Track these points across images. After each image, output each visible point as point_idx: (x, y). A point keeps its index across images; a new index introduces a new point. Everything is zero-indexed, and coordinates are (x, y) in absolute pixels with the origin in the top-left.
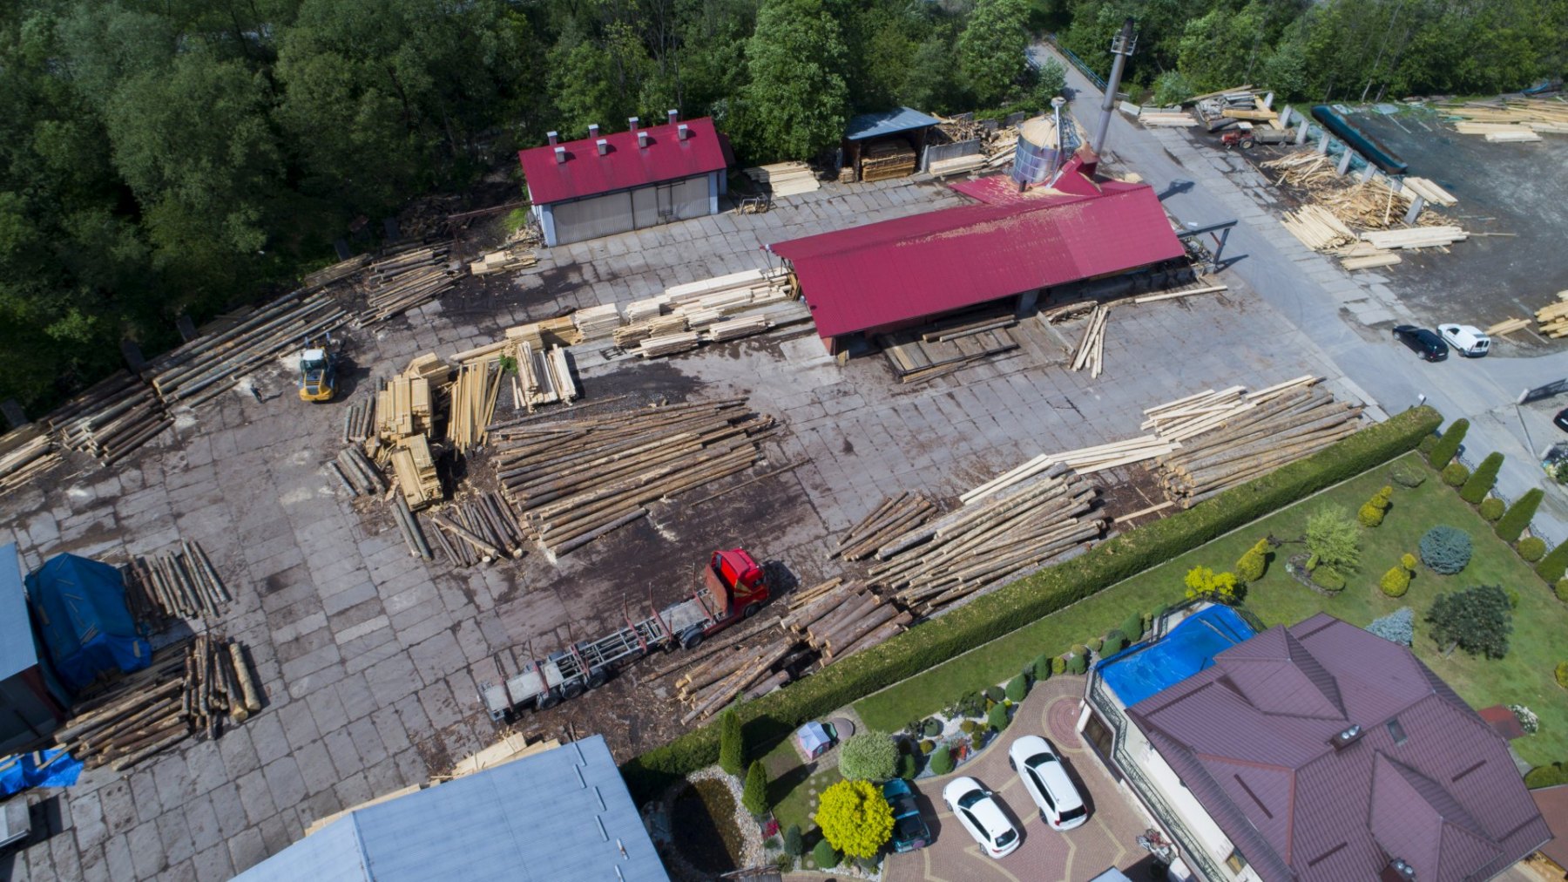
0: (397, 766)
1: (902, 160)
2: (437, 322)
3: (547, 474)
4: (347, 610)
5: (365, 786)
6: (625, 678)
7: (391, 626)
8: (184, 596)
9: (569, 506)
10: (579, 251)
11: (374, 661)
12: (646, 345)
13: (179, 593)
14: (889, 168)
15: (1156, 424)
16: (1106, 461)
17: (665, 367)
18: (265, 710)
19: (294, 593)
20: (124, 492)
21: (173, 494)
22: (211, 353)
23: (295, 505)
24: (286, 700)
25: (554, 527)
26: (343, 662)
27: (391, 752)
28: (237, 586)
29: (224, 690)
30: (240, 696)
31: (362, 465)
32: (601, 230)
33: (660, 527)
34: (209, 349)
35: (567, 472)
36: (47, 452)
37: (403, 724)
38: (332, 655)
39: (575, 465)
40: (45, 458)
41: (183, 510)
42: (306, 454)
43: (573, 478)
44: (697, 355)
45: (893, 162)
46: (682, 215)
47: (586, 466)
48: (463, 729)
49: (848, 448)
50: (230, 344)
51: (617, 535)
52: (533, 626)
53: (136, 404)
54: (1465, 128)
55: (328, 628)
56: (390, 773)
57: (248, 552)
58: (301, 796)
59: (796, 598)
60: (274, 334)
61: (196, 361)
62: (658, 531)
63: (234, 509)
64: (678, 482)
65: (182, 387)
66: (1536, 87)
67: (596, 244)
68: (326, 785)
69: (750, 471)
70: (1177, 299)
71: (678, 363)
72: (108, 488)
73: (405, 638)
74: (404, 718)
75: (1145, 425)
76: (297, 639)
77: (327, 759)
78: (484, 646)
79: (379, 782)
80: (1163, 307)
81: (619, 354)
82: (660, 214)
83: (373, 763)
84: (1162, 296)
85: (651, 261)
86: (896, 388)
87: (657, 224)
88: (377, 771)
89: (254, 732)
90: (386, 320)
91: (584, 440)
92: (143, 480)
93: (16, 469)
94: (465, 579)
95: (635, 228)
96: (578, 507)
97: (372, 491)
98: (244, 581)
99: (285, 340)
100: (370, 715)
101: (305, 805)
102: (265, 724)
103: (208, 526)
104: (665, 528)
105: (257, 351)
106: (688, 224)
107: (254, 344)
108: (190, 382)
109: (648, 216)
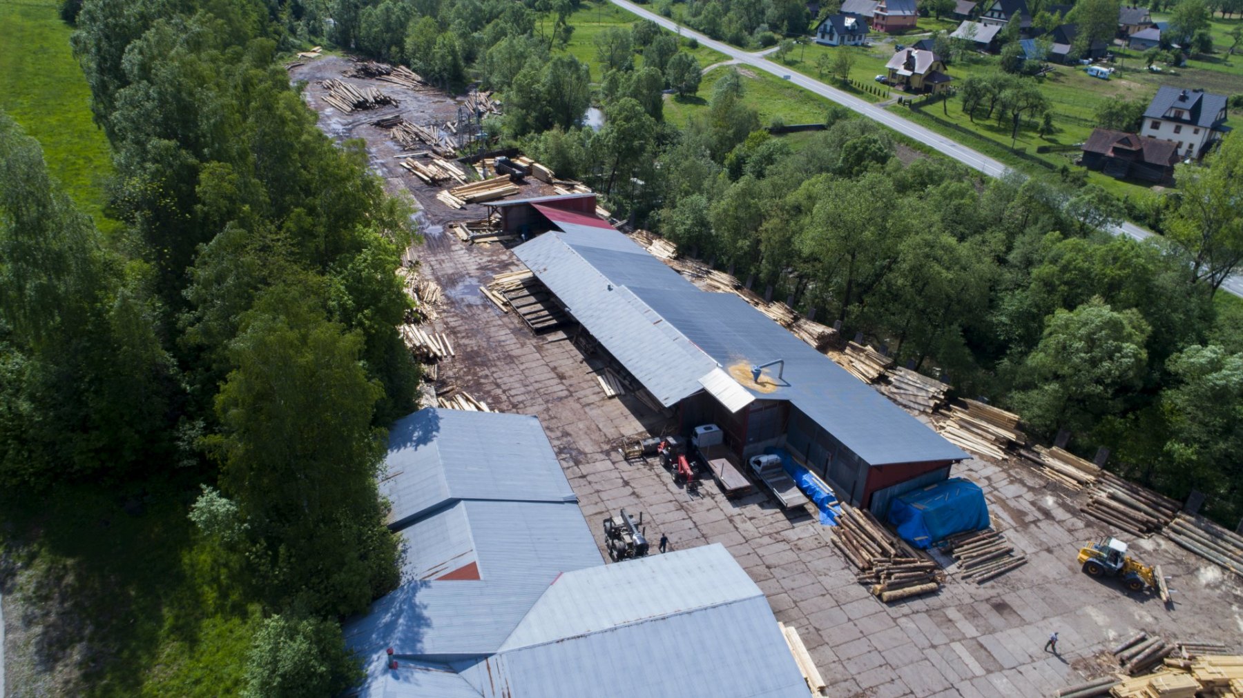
0: (846, 681)
5: (826, 662)
8: (973, 557)
13: (974, 554)
18: (884, 605)
20: (1060, 522)
21: (1069, 546)
24: (894, 615)
27: (857, 677)
28: (993, 587)
29: (893, 577)
30: (892, 587)
31: (1147, 651)
36: (1080, 482)
37: (882, 684)
38: (939, 639)
40: (1075, 482)
41: (1055, 553)
42: (1149, 619)
53: (1146, 513)
56: (839, 676)
58: (818, 627)
65: (1182, 537)
68: (827, 640)
72: (1060, 513)
74: (888, 685)
77: (847, 639)
79: (831, 670)
83: (847, 666)
88: (840, 668)
89: (866, 601)
92: (1076, 530)
93: (1058, 471)
97: (1123, 663)
98: (999, 590)
100: (887, 663)
101: (811, 629)
102: (874, 605)
108: (1191, 541)
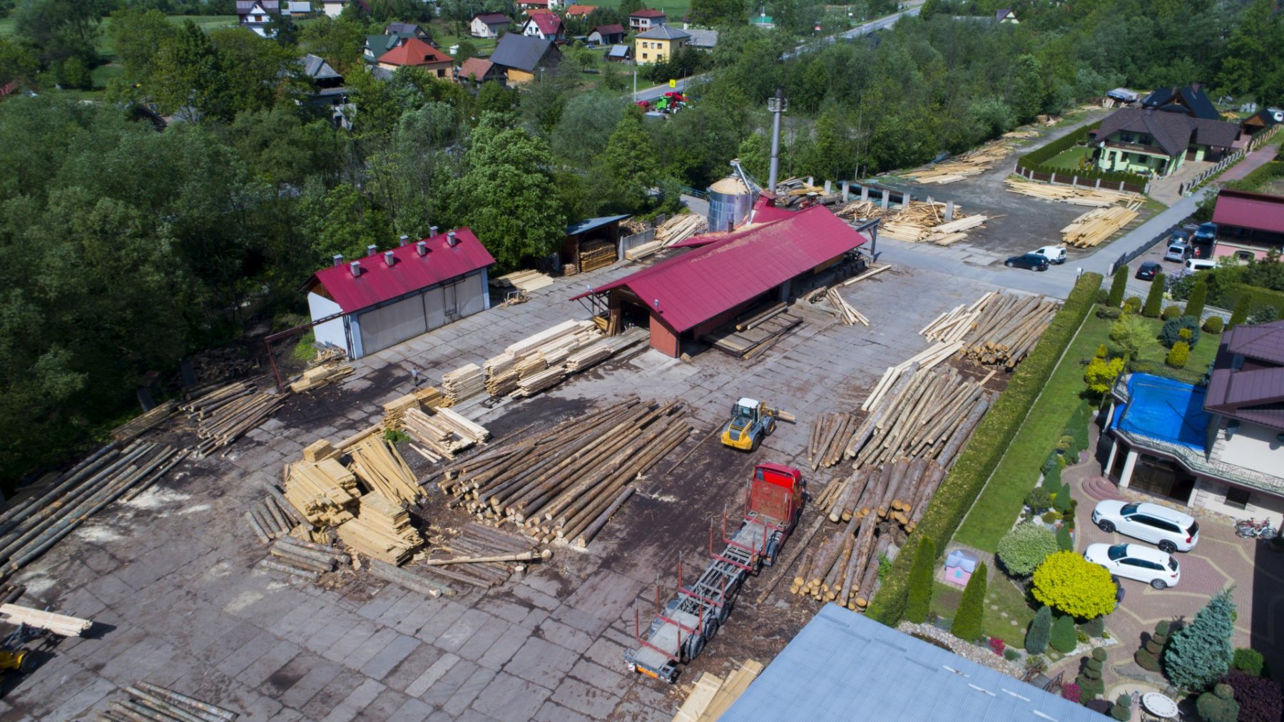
1: (607, 251)
2: (286, 433)
3: (527, 483)
4: (397, 666)
7: (464, 660)
9: (569, 499)
10: (388, 355)
11: (475, 694)
12: (526, 383)
14: (600, 258)
16: (929, 361)
17: (546, 399)
19: (317, 678)
22: (38, 516)
25: (568, 520)
26: (438, 708)
32: (400, 336)
33: (655, 496)
34: (32, 514)
35: (543, 478)
39: (547, 470)
43: (553, 481)
44: (567, 385)
45: (602, 252)
46: (463, 313)
47: (556, 468)
48: (630, 708)
50: (56, 504)
51: (624, 513)
52: (615, 602)
54: (924, 181)
60: (106, 484)
61: (24, 526)
62: (656, 499)
63: (170, 638)
64: (644, 458)
66: (939, 157)
67: (400, 348)
69: (690, 439)
70: (868, 278)
71: (555, 394)
76: (360, 714)
80: (865, 283)
81: (498, 402)
82: (447, 313)
84: (856, 279)
85: (459, 347)
86: (746, 364)
87: (445, 324)
90: (230, 444)
91: (536, 452)
94: (509, 594)
95: (428, 331)
96: (575, 499)
99: (122, 486)
104: (661, 495)
105: (95, 502)
106: (470, 319)
107: (87, 497)
109: (437, 316)
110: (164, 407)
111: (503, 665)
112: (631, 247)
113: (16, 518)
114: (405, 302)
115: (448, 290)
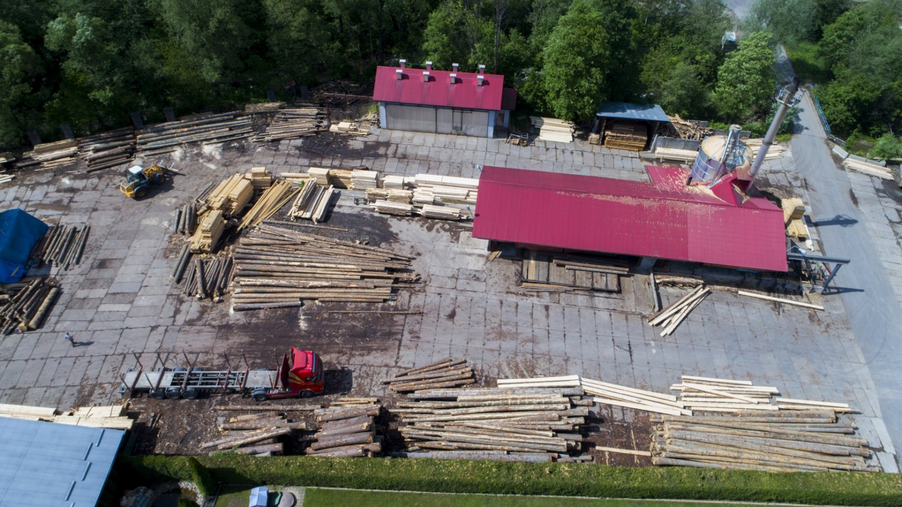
0: (64, 392)
1: (635, 139)
3: (260, 259)
4: (118, 293)
5: (41, 397)
6: (210, 401)
7: (128, 312)
8: (58, 253)
9: (258, 283)
10: (396, 136)
11: (104, 328)
12: (379, 203)
13: (57, 250)
14: (625, 142)
15: (683, 389)
16: (624, 400)
17: (384, 221)
18: (38, 330)
19: (106, 273)
20: (84, 189)
21: (103, 198)
22: (174, 131)
23: (147, 226)
24: (51, 329)
25: (242, 292)
26: (91, 321)
27: (68, 383)
28: (87, 258)
29: (24, 310)
30: (30, 317)
31: (187, 216)
32: (414, 127)
33: (302, 317)
34: (174, 129)
35: (273, 263)
36: (71, 156)
37: (86, 370)
38: (90, 314)
39: (280, 260)
40: (69, 159)
41: (99, 208)
42: (174, 200)
43: (275, 268)
44: (408, 220)
45: (628, 139)
46: (468, 132)
47: (285, 263)
48: (108, 388)
49: (452, 316)
50: (186, 129)
51: (276, 312)
52: (190, 346)
53: (121, 145)
55: (102, 299)
56: (58, 395)
57: (107, 242)
58: (11, 386)
59: (342, 399)
60: (209, 131)
61: (164, 133)
62: (299, 319)
63: (120, 217)
64: (330, 295)
65: (149, 144)
67: (408, 135)
68: (26, 386)
69: (380, 305)
70: (775, 303)
71: (393, 222)
72: (79, 184)
73: (129, 322)
74: (90, 367)
75: (675, 386)
76: (84, 299)
77: (39, 371)
78: (158, 345)
79: (49, 397)
80: (759, 305)
81: (365, 204)
82: (455, 128)
83: (55, 385)
84: (764, 296)
85: (432, 154)
86: (513, 289)
87: (451, 134)
88: (53, 390)
89: (24, 339)
90: (268, 141)
91: (296, 247)
92: (97, 186)
93: (53, 159)
95: (436, 132)
96: (264, 286)
97: (183, 233)
98: (92, 256)
99: (213, 136)
100: (77, 357)
101: (9, 392)
102: (32, 337)
103: (102, 221)
104: (304, 320)
105: (195, 138)
106: (470, 139)
107: (196, 133)
108: (154, 143)
109: (446, 127)
110: (277, 104)
111: (127, 328)
112: (664, 146)
113: (166, 128)
114: (421, 108)
115: (458, 114)
